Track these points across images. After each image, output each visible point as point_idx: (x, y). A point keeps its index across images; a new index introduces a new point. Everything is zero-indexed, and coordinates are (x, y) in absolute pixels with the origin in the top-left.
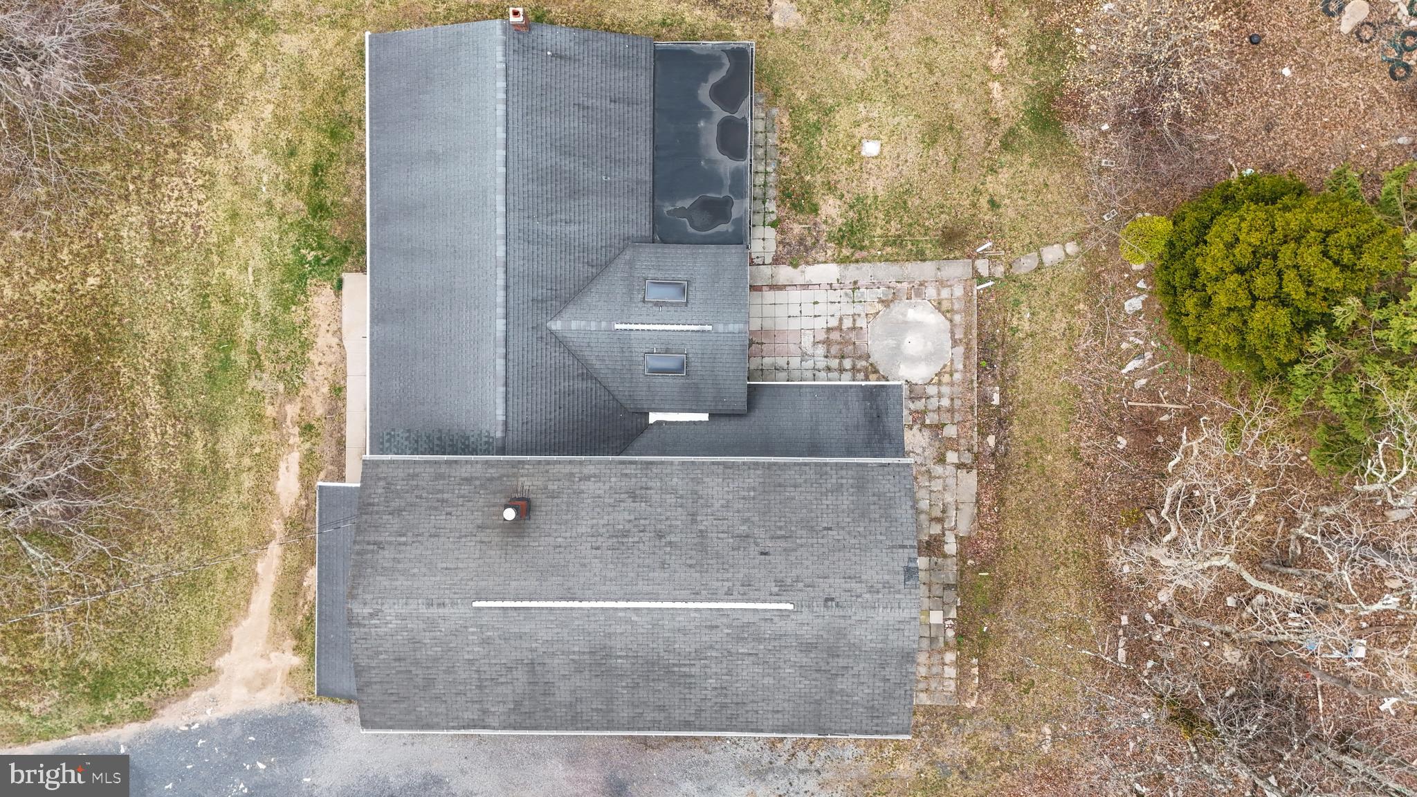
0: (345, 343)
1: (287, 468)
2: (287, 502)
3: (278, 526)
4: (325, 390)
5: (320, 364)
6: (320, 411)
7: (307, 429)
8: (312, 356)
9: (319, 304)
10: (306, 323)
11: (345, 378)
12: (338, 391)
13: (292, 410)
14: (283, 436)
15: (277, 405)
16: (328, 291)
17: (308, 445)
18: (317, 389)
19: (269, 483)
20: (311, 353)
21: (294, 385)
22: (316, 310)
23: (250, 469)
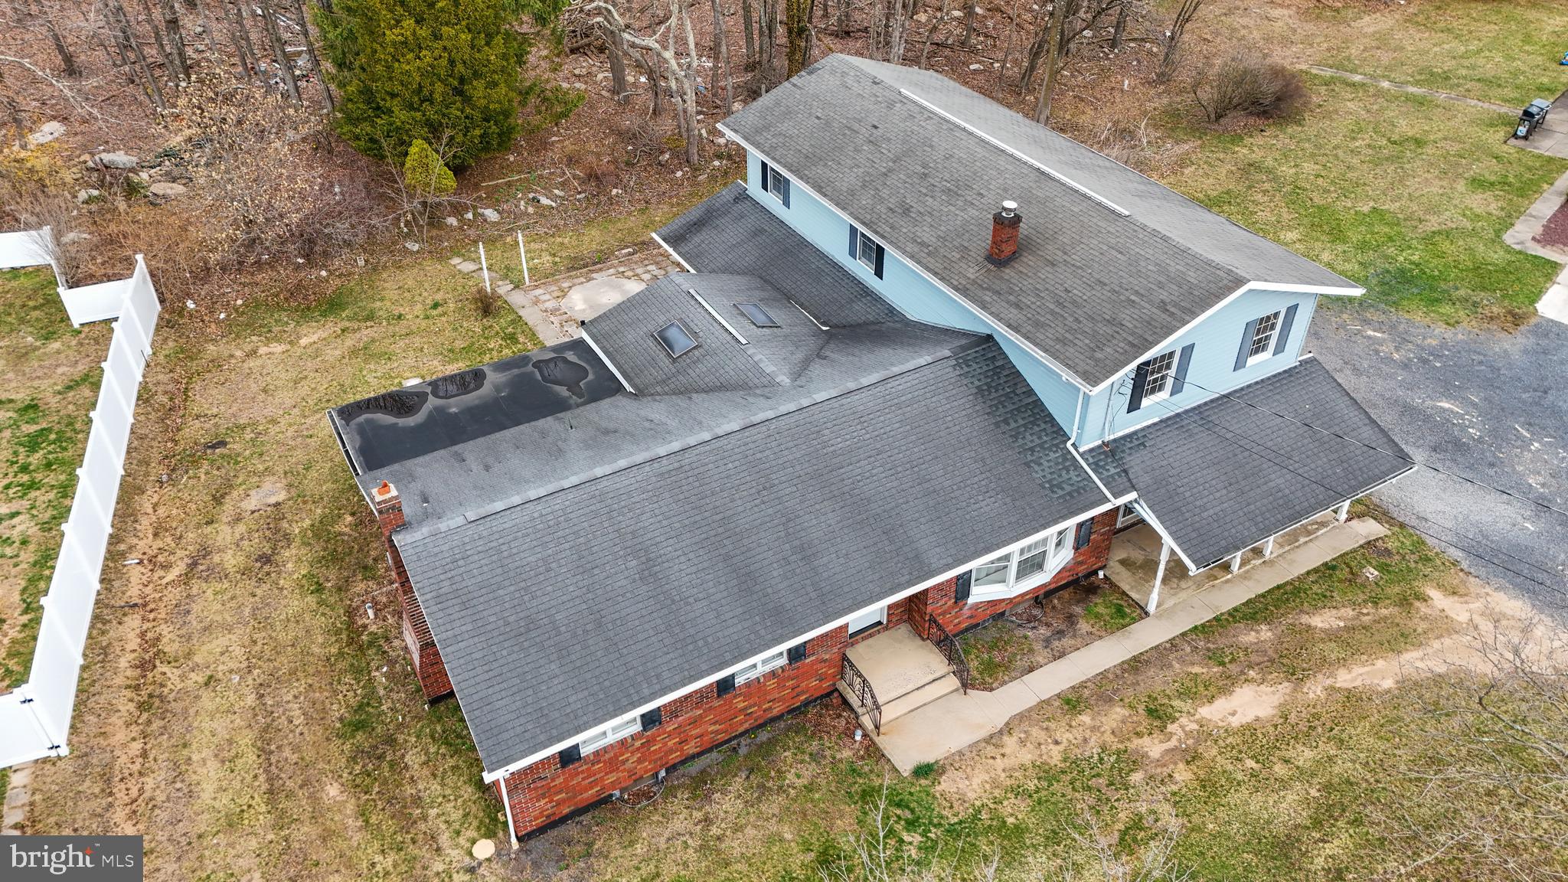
0: (1000, 723)
1: (1233, 714)
2: (1273, 693)
3: (1315, 689)
4: (1085, 719)
5: (1057, 743)
6: (1119, 712)
7: (1159, 715)
8: (1055, 756)
9: (975, 786)
10: (1017, 791)
11: (1047, 702)
12: (1072, 702)
13: (1154, 748)
14: (1198, 742)
15: (1166, 771)
16: (946, 785)
17: (1176, 703)
18: (1094, 729)
19: (1276, 726)
20: (1053, 762)
21: (1117, 761)
22: (987, 786)
23: (1287, 761)
